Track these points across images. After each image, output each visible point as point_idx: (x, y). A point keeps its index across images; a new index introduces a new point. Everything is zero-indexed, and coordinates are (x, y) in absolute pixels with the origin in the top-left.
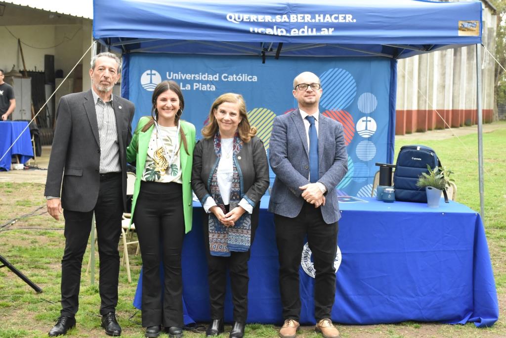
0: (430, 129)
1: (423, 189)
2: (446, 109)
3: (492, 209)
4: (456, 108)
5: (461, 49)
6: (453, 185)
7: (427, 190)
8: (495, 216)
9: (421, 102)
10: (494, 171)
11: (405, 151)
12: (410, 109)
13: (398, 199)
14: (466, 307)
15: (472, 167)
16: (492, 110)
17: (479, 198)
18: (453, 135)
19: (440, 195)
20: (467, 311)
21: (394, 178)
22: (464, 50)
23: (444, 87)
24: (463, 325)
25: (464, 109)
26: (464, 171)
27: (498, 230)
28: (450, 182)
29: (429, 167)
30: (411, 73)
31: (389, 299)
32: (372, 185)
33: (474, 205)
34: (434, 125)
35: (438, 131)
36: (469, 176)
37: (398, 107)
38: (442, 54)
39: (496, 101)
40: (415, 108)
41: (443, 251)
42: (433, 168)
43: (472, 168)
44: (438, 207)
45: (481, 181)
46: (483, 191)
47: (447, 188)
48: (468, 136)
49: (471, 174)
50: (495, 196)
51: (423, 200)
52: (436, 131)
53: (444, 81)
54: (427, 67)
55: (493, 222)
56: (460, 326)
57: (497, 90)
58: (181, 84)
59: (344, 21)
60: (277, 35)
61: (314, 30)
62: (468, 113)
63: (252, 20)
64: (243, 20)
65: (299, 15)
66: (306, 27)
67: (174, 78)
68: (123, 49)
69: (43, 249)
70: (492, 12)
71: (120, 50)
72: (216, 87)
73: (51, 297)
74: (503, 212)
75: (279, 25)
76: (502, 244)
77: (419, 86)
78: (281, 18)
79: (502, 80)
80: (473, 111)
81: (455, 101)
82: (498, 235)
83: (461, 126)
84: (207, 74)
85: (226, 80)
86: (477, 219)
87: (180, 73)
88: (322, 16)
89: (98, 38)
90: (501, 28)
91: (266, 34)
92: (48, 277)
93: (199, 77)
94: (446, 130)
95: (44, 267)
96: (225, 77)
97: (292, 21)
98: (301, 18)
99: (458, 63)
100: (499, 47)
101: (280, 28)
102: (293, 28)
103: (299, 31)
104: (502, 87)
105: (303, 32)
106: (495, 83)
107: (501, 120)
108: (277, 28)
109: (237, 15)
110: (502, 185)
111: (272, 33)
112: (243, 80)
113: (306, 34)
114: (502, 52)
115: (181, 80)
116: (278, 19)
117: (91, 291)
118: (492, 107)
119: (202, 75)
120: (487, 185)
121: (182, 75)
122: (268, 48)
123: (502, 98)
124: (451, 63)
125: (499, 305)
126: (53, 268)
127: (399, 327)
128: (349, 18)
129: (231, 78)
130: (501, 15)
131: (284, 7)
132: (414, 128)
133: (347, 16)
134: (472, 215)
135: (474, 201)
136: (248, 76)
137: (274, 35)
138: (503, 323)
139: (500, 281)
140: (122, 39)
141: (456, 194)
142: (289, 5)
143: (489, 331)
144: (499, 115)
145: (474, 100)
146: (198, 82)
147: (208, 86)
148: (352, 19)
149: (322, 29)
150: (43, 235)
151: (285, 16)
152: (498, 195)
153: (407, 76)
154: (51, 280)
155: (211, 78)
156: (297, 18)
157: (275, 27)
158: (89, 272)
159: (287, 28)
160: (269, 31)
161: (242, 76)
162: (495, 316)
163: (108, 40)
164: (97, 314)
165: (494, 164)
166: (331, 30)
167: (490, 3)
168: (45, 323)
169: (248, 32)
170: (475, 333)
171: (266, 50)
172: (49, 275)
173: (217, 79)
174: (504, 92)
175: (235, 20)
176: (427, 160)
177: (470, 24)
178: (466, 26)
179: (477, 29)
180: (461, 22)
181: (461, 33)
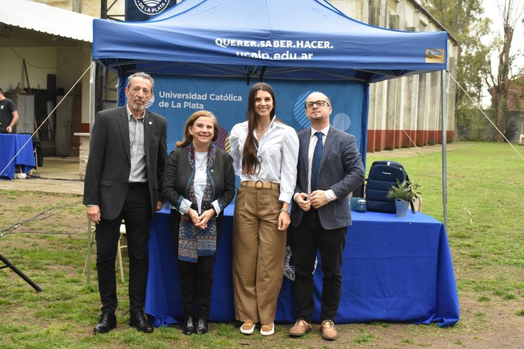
0: (397, 147)
1: (392, 201)
2: (411, 129)
3: (453, 220)
4: (420, 129)
5: (425, 75)
6: (419, 198)
7: (397, 202)
8: (456, 226)
9: (389, 123)
10: (455, 186)
11: (376, 166)
12: (379, 129)
13: (369, 209)
14: (430, 308)
15: (435, 181)
16: (453, 131)
17: (442, 210)
18: (418, 153)
19: (408, 206)
20: (431, 312)
21: (366, 190)
22: (428, 75)
23: (410, 109)
24: (427, 324)
25: (428, 130)
26: (428, 185)
27: (459, 239)
28: (417, 195)
29: (398, 180)
30: (381, 96)
31: (359, 300)
33: (436, 216)
34: (400, 144)
35: (405, 149)
36: (432, 190)
37: (369, 128)
38: (408, 80)
39: (456, 123)
40: (383, 128)
41: (410, 257)
42: (401, 182)
43: (434, 183)
44: (406, 217)
45: (444, 194)
46: (446, 203)
47: (414, 200)
48: (431, 154)
49: (434, 188)
50: (456, 208)
51: (392, 210)
52: (402, 149)
53: (410, 104)
54: (395, 91)
55: (454, 232)
56: (424, 326)
57: (458, 113)
58: (173, 102)
59: (322, 47)
60: (262, 59)
61: (295, 55)
62: (431, 133)
63: (238, 45)
64: (230, 44)
65: (281, 41)
66: (288, 52)
67: (166, 97)
68: (119, 70)
69: (43, 252)
70: (454, 43)
71: (117, 71)
72: (204, 106)
73: (50, 296)
74: (463, 223)
75: (263, 50)
76: (462, 251)
77: (388, 107)
78: (265, 43)
79: (462, 105)
80: (436, 131)
81: (420, 122)
82: (459, 244)
83: (425, 145)
84: (196, 94)
85: (214, 99)
86: (441, 229)
87: (171, 92)
88: (302, 42)
89: (97, 58)
90: (461, 58)
91: (251, 58)
92: (48, 277)
93: (189, 96)
94: (412, 148)
95: (44, 268)
96: (213, 97)
97: (275, 46)
98: (284, 44)
99: (423, 89)
100: (460, 75)
101: (264, 53)
102: (275, 53)
103: (281, 55)
104: (462, 111)
105: (285, 56)
106: (455, 107)
107: (461, 140)
108: (261, 53)
109: (225, 40)
110: (462, 199)
111: (256, 57)
112: (229, 100)
113: (287, 58)
114: (463, 79)
115: (173, 99)
116: (262, 44)
117: (87, 291)
118: (453, 129)
119: (192, 95)
120: (450, 198)
121: (173, 94)
122: (252, 71)
123: (462, 121)
124: (416, 88)
125: (460, 307)
126: (52, 269)
127: (369, 326)
128: (327, 45)
129: (218, 98)
130: (461, 46)
131: (268, 34)
132: (383, 146)
133: (325, 42)
134: (437, 225)
135: (437, 213)
136: (233, 96)
137: (258, 59)
138: (464, 323)
139: (461, 285)
140: (119, 60)
141: (421, 205)
142: (272, 32)
143: (450, 330)
144: (458, 136)
145: (437, 121)
146: (188, 100)
147: (197, 104)
148: (330, 46)
149: (303, 54)
150: (43, 239)
151: (268, 42)
152: (458, 207)
153: (377, 98)
154: (50, 279)
155: (200, 97)
156: (280, 44)
157: (259, 52)
158: (86, 273)
159: (271, 53)
160: (254, 55)
161: (228, 96)
162: (457, 317)
163: (106, 61)
164: (92, 312)
165: (454, 180)
166: (310, 55)
167: (452, 35)
168: (44, 320)
169: (235, 55)
170: (438, 332)
171: (251, 72)
172: (48, 275)
173: (206, 99)
174: (464, 115)
175: (223, 44)
176: (397, 174)
177: (437, 52)
178: (432, 54)
179: (442, 57)
180: (428, 50)
181: (428, 60)
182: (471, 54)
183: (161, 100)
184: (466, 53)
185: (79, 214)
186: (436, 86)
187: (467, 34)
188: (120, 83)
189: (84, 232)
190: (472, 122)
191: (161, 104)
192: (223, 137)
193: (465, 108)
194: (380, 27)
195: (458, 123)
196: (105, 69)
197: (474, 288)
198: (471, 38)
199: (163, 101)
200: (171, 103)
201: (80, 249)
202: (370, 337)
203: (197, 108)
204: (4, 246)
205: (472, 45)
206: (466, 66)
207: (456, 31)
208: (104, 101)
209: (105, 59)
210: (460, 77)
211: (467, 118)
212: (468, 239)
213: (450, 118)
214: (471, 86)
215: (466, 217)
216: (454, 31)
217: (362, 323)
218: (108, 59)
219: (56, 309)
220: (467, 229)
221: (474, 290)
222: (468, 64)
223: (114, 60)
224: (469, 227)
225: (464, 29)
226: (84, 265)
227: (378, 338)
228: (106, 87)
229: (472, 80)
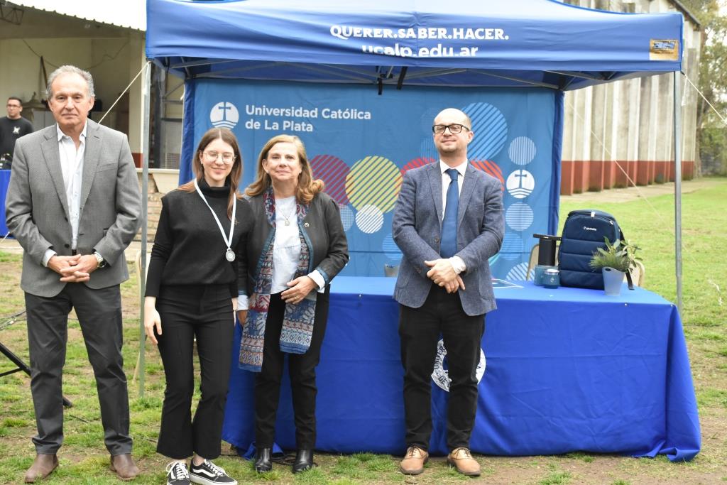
0: (607, 188)
1: (599, 271)
2: (629, 159)
3: (692, 298)
4: (643, 159)
5: (651, 79)
6: (639, 265)
7: (605, 273)
8: (697, 308)
9: (595, 150)
10: (695, 247)
11: (574, 218)
12: (580, 159)
13: (564, 283)
14: (655, 433)
15: (665, 240)
16: (693, 162)
17: (676, 283)
18: (639, 196)
19: (623, 279)
20: (657, 440)
21: (559, 255)
22: (655, 79)
23: (627, 129)
24: (652, 458)
25: (654, 160)
26: (654, 246)
27: (701, 327)
28: (636, 261)
29: (607, 240)
30: (582, 110)
31: (551, 421)
32: (527, 265)
33: (667, 292)
34: (612, 183)
35: (619, 190)
36: (660, 253)
37: (564, 157)
38: (624, 84)
39: (698, 149)
40: (586, 158)
41: (625, 356)
42: (612, 241)
43: (664, 242)
44: (619, 295)
45: (678, 260)
46: (681, 274)
47: (632, 269)
48: (659, 198)
49: (663, 250)
50: (697, 281)
51: (599, 286)
52: (615, 190)
53: (627, 122)
54: (604, 101)
55: (693, 317)
56: (647, 460)
57: (700, 135)
58: (266, 121)
59: (492, 38)
60: (400, 57)
61: (451, 49)
62: (660, 165)
63: (365, 36)
64: (353, 34)
65: (430, 30)
66: (440, 46)
67: (256, 114)
68: (186, 73)
69: (74, 347)
70: (695, 27)
71: (182, 74)
72: (314, 127)
73: (85, 414)
74: (708, 303)
75: (403, 43)
76: (706, 347)
77: (593, 128)
78: (406, 33)
79: (707, 121)
80: (667, 162)
81: (643, 149)
82: (701, 335)
83: (650, 183)
84: (301, 108)
85: (328, 117)
86: (673, 314)
87: (264, 106)
88: (462, 30)
89: (153, 57)
90: (706, 50)
91: (384, 55)
92: (80, 386)
93: (291, 112)
94: (630, 188)
95: (76, 372)
96: (327, 113)
97: (420, 37)
98: (433, 33)
99: (647, 98)
100: (704, 76)
101: (405, 47)
102: (421, 47)
103: (430, 50)
104: (707, 131)
105: (436, 52)
106: (697, 125)
107: (706, 176)
108: (400, 47)
109: (344, 28)
110: (706, 266)
111: (393, 54)
112: (352, 118)
113: (439, 55)
114: (708, 82)
115: (266, 116)
116: (401, 34)
117: (139, 406)
118: (693, 159)
119: (295, 109)
120: (686, 266)
121: (267, 109)
122: (386, 74)
123: (706, 145)
124: (636, 97)
125: (702, 432)
126: (87, 374)
127: (563, 460)
128: (499, 34)
129: (334, 115)
130: (706, 31)
131: (410, 18)
132: (585, 185)
133: (497, 30)
134: (667, 307)
135: (668, 288)
136: (358, 112)
137: (395, 56)
138: (707, 456)
139: (703, 398)
140: (186, 59)
141: (643, 278)
142: (416, 15)
143: (686, 466)
144: (702, 168)
145: (668, 147)
146: (290, 119)
147: (303, 124)
148: (504, 36)
149: (462, 49)
150: (73, 328)
151: (411, 30)
152: (700, 279)
153: (576, 114)
154: (85, 389)
155: (307, 114)
156: (427, 33)
157: (397, 45)
158: (137, 379)
159: (414, 47)
160: (388, 50)
161: (350, 111)
162: (697, 447)
163: (167, 61)
164: (148, 438)
165: (695, 237)
166: (474, 50)
167: (691, 15)
168: (75, 450)
169: (359, 51)
170: (669, 469)
171: (384, 76)
172: (82, 382)
173: (316, 116)
174: (710, 137)
175: (342, 34)
176: (605, 230)
177: (666, 44)
178: (660, 46)
179: (675, 51)
180: (654, 41)
181: (653, 57)
182: (721, 44)
183: (249, 118)
184: (714, 41)
185: (127, 290)
186: (668, 93)
187: (715, 13)
188: (187, 93)
189: (135, 317)
190: (723, 148)
191: (249, 125)
192: (342, 174)
193: (713, 127)
194: (581, 6)
195: (700, 149)
196: (163, 72)
197: (724, 403)
198: (721, 19)
199: (252, 120)
200: (264, 124)
201: (129, 344)
202: (564, 477)
203: (303, 130)
204: (14, 338)
205: (723, 29)
206: (714, 62)
207: (699, 9)
208: (162, 119)
209: (164, 57)
210: (704, 80)
211: (716, 142)
212: (714, 328)
213: (689, 142)
214: (721, 92)
215: (712, 294)
216: (696, 8)
217: (552, 455)
218: (169, 58)
219: (93, 434)
220: (713, 312)
221: (723, 405)
222: (717, 58)
223: (178, 59)
224: (717, 310)
225: (710, 4)
226: (135, 368)
227: (577, 479)
228: (165, 98)
229: (723, 83)
